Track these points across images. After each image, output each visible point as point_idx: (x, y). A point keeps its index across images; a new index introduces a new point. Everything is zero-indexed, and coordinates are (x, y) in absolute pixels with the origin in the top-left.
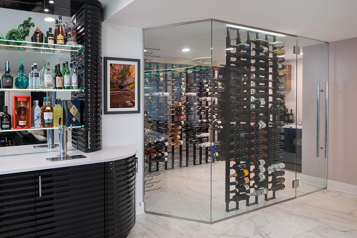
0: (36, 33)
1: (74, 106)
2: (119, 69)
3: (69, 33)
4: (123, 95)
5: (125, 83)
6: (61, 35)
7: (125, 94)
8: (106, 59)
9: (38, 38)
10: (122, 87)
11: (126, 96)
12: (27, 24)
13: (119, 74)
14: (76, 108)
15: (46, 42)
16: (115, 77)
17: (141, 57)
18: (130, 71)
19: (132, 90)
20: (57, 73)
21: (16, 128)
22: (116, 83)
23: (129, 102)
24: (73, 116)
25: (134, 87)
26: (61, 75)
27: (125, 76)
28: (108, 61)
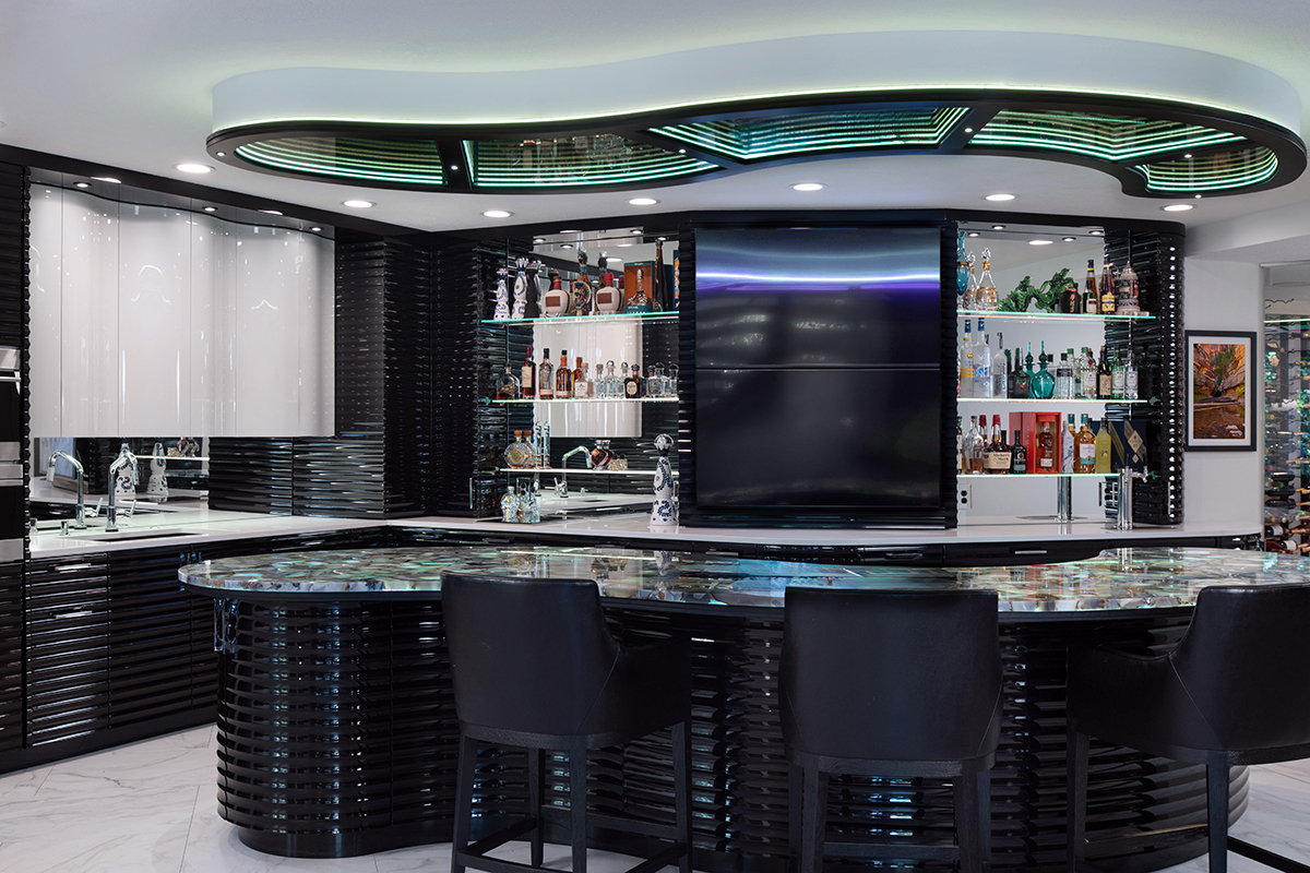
2: (1211, 353)
4: (1221, 412)
5: (1226, 384)
7: (1226, 409)
8: (1189, 335)
10: (1219, 394)
11: (1227, 414)
13: (1212, 365)
16: (1204, 372)
17: (1257, 327)
18: (1236, 356)
19: (1240, 401)
22: (1206, 385)
23: (1234, 427)
25: (1243, 394)
27: (1226, 366)
28: (1190, 338)
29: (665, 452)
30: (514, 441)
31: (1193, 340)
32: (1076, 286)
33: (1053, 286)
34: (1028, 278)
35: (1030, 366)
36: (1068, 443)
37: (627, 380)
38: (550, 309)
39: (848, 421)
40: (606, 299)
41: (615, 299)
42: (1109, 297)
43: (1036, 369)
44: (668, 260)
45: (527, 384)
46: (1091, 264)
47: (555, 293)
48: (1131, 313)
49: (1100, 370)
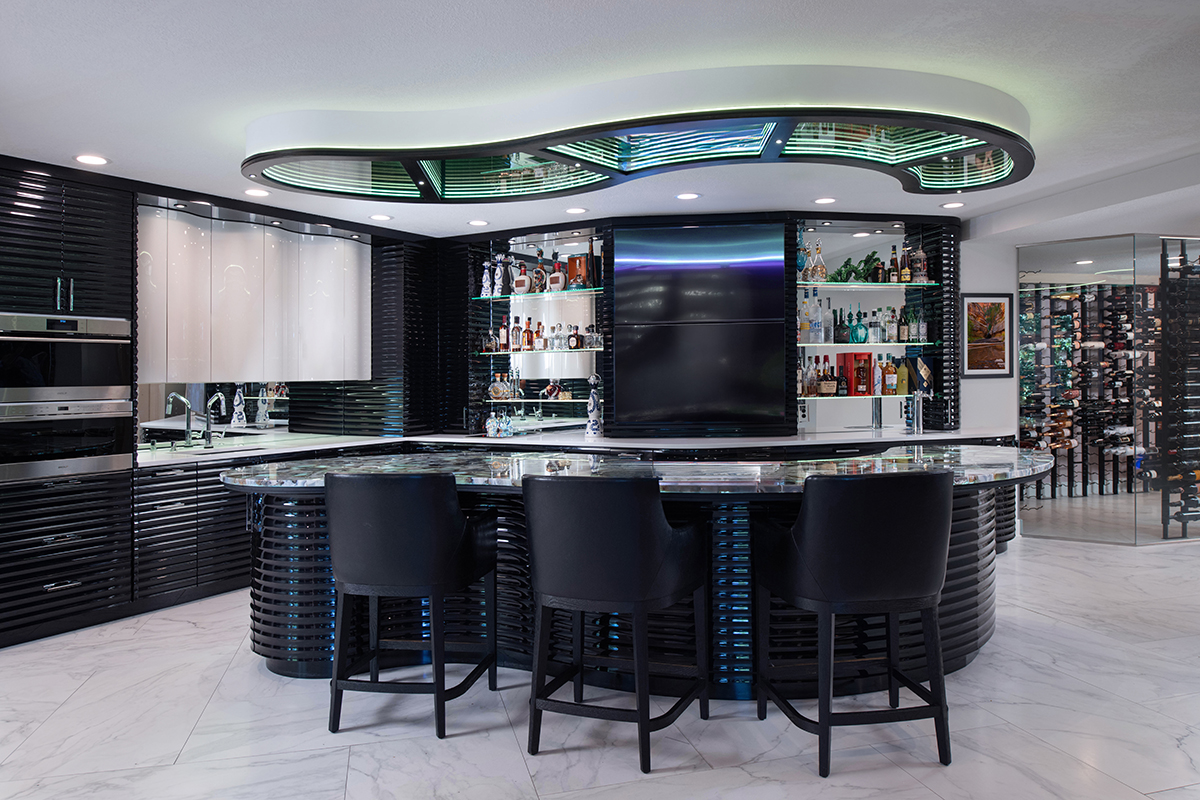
4: (991, 349)
5: (994, 329)
7: (995, 348)
8: (964, 296)
10: (990, 336)
11: (996, 351)
13: (984, 316)
17: (1013, 290)
19: (1002, 342)
22: (980, 330)
27: (995, 316)
28: (965, 299)
29: (595, 386)
30: (495, 381)
31: (967, 301)
32: (883, 264)
33: (865, 264)
34: (850, 259)
35: (850, 321)
36: (878, 373)
37: (570, 336)
38: (519, 288)
39: (724, 361)
40: (554, 281)
41: (562, 280)
42: (907, 271)
43: (855, 323)
44: (597, 252)
45: (504, 341)
46: (894, 248)
47: (523, 277)
48: (922, 281)
49: (900, 324)
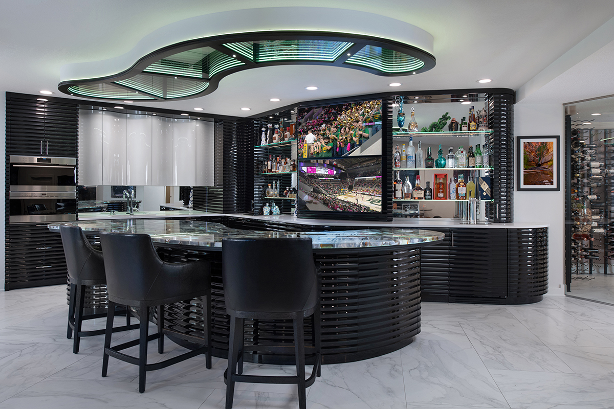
0: (452, 123)
1: (484, 182)
2: (536, 146)
3: (481, 120)
5: (543, 160)
6: (473, 122)
8: (519, 138)
9: (454, 127)
10: (539, 165)
12: (445, 117)
13: (536, 151)
14: (486, 184)
15: (461, 130)
18: (548, 148)
19: (550, 168)
20: (470, 154)
21: (436, 199)
22: (533, 161)
23: (547, 181)
24: (484, 191)
25: (552, 165)
26: (473, 156)
27: (543, 152)
31: (523, 141)
